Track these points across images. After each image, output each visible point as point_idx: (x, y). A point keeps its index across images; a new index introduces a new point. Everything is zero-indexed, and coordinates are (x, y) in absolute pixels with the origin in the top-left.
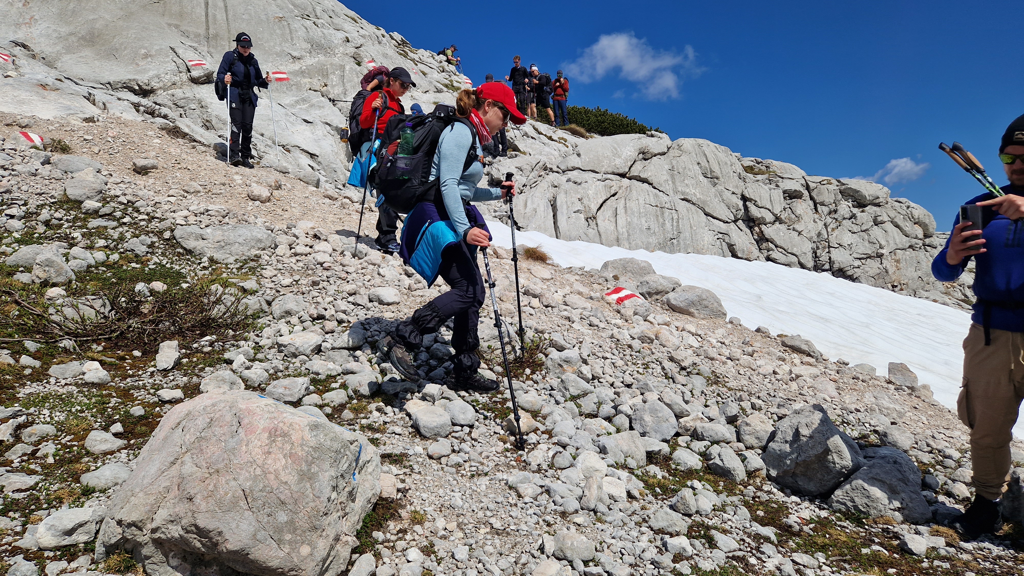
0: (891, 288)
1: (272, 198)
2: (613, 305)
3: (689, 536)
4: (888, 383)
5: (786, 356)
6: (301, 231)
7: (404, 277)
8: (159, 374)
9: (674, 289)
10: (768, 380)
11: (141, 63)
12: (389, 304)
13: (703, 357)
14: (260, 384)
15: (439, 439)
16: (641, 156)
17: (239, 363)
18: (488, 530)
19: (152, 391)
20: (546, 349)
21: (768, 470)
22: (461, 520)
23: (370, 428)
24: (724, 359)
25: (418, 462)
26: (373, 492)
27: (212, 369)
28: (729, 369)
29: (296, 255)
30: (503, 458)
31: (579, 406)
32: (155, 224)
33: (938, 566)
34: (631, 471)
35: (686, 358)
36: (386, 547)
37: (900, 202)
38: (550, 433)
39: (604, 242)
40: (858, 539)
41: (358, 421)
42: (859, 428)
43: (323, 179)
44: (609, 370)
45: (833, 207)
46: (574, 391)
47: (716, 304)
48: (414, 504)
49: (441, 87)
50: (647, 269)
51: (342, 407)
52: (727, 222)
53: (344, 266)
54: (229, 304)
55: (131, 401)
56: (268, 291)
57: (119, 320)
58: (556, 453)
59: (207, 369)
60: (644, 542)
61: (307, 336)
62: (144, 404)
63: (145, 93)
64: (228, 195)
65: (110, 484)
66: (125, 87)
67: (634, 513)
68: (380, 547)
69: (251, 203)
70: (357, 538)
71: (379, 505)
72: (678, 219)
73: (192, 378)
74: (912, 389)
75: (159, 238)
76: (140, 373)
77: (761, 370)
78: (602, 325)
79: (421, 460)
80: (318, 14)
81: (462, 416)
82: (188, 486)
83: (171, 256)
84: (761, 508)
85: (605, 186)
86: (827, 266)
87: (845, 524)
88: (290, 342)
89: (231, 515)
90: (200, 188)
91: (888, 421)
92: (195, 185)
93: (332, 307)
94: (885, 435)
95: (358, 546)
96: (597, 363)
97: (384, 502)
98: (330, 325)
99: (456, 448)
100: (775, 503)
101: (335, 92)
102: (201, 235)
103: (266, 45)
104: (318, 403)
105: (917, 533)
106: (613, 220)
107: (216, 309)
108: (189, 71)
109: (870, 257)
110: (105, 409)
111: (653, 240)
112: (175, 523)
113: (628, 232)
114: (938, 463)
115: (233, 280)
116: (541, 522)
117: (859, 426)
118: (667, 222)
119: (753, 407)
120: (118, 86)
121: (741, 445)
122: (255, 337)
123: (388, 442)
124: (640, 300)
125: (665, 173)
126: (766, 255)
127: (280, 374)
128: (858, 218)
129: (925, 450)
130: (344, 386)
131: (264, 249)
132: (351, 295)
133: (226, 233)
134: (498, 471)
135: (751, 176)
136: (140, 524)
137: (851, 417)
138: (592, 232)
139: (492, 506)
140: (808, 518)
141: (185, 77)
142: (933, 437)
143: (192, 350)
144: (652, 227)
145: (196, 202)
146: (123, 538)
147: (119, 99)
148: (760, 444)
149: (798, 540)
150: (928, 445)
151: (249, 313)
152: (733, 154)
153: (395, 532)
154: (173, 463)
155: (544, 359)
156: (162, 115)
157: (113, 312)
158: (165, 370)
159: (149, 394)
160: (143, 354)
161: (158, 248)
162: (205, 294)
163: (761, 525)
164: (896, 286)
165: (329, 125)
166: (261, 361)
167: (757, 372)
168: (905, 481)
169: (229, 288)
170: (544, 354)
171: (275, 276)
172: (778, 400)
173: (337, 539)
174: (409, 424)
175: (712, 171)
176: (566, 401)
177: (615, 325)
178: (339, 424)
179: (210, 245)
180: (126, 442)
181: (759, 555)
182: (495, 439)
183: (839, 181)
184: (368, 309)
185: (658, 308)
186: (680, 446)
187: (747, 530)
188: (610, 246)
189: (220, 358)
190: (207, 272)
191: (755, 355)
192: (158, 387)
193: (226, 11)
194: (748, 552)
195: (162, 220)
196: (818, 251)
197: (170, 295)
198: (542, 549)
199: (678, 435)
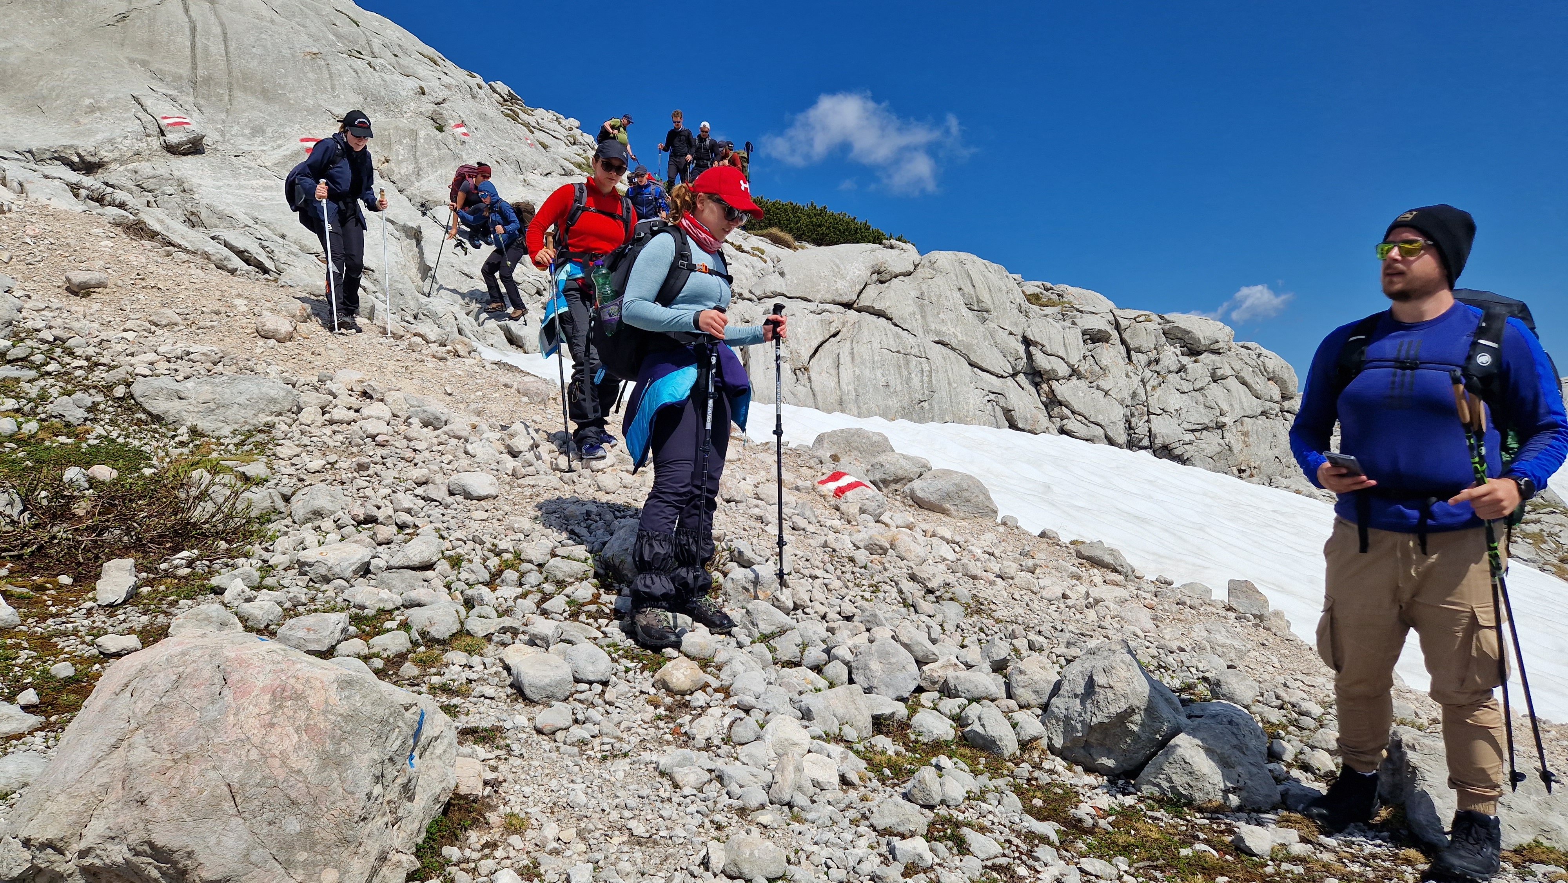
0: (1236, 473)
1: (295, 335)
2: (829, 499)
3: (929, 837)
4: (1228, 610)
5: (1082, 572)
6: (341, 385)
7: (507, 457)
8: (102, 612)
9: (921, 475)
10: (1054, 607)
11: (83, 121)
12: (480, 499)
13: (960, 575)
14: (268, 625)
15: (553, 703)
16: (875, 277)
17: (235, 592)
18: (625, 838)
19: (88, 639)
20: (724, 565)
21: (1050, 739)
22: (583, 825)
23: (445, 689)
24: (992, 577)
25: (519, 740)
26: (444, 785)
27: (190, 602)
28: (998, 592)
29: (332, 422)
30: (652, 730)
31: (773, 650)
32: (99, 375)
33: (1288, 871)
34: (849, 745)
35: (934, 575)
36: (463, 870)
37: (1248, 348)
38: (726, 691)
39: (820, 405)
40: (1175, 835)
41: (425, 679)
42: (1182, 674)
43: (379, 306)
44: (819, 595)
45: (1153, 355)
46: (765, 628)
47: (981, 497)
48: (511, 804)
49: (571, 167)
50: (882, 446)
51: (402, 657)
52: (1002, 377)
53: (410, 440)
54: (221, 500)
55: (52, 655)
56: (285, 480)
57: (36, 527)
58: (735, 721)
59: (182, 602)
60: (862, 848)
61: (347, 550)
62: (73, 659)
63: (89, 167)
64: (223, 329)
65: (15, 786)
66: (56, 159)
67: (849, 806)
68: (453, 869)
69: (261, 342)
70: (418, 857)
71: (454, 805)
72: (930, 371)
73: (156, 617)
74: (1260, 617)
75: (106, 396)
76: (69, 610)
77: (1044, 593)
78: (811, 528)
79: (524, 736)
80: (376, 50)
81: (590, 668)
82: (137, 781)
83: (126, 425)
84: (1039, 794)
85: (822, 321)
86: (1146, 442)
87: (1158, 815)
88: (319, 558)
89: (208, 826)
90: (178, 319)
91: (1222, 663)
92: (170, 314)
93: (388, 503)
94: (1218, 684)
95: (419, 869)
96: (801, 585)
97: (462, 802)
98: (385, 532)
99: (580, 717)
100: (1059, 786)
101: (402, 172)
102: (177, 392)
103: (291, 96)
104: (362, 653)
105: (1260, 823)
106: (834, 372)
107: (199, 509)
108: (162, 133)
109: (1206, 428)
110: (9, 668)
111: (894, 403)
112: (117, 840)
113: (856, 390)
114: (1291, 722)
115: (229, 463)
116: (707, 824)
117: (1182, 671)
118: (913, 375)
119: (1031, 647)
120: (45, 157)
121: (1012, 703)
122: (262, 552)
123: (473, 710)
124: (869, 491)
125: (910, 302)
126: (1058, 425)
127: (301, 609)
128: (1190, 371)
129: (1274, 704)
130: (405, 626)
131: (280, 414)
132: (419, 484)
133: (219, 389)
134: (645, 749)
135: (1036, 308)
136: (60, 844)
137: (1170, 659)
138: (802, 391)
139: (632, 802)
140: (1107, 808)
141: (155, 143)
142: (1285, 685)
143: (158, 573)
144: (892, 383)
145: (171, 341)
146: (33, 867)
147: (46, 177)
148: (1040, 701)
149: (1090, 839)
150: (1278, 697)
151: (253, 515)
152: (1010, 276)
153: (479, 847)
154: (115, 747)
155: (721, 579)
156: (117, 202)
157: (26, 514)
158: (111, 605)
159: (83, 643)
160: (75, 580)
161: (104, 412)
162: (182, 484)
163: (1038, 819)
164: (1244, 471)
165: (392, 222)
166: (271, 589)
167: (1039, 596)
168: (1241, 748)
169: (221, 475)
170: (722, 572)
171: (297, 455)
172: (1068, 635)
173: (383, 858)
174: (508, 682)
175: (979, 301)
176: (753, 642)
177: (831, 528)
178: (395, 683)
179: (191, 408)
180: (42, 719)
181: (1031, 862)
182: (642, 702)
183: (1162, 318)
184: (447, 507)
185: (897, 503)
186: (923, 706)
187: (1015, 827)
188: (830, 411)
189: (204, 586)
190: (185, 450)
191: (1037, 571)
192: (97, 633)
193: (225, 41)
194: (1014, 858)
195: (110, 368)
196: (1133, 420)
197: (123, 486)
198: (705, 864)
199: (920, 690)
